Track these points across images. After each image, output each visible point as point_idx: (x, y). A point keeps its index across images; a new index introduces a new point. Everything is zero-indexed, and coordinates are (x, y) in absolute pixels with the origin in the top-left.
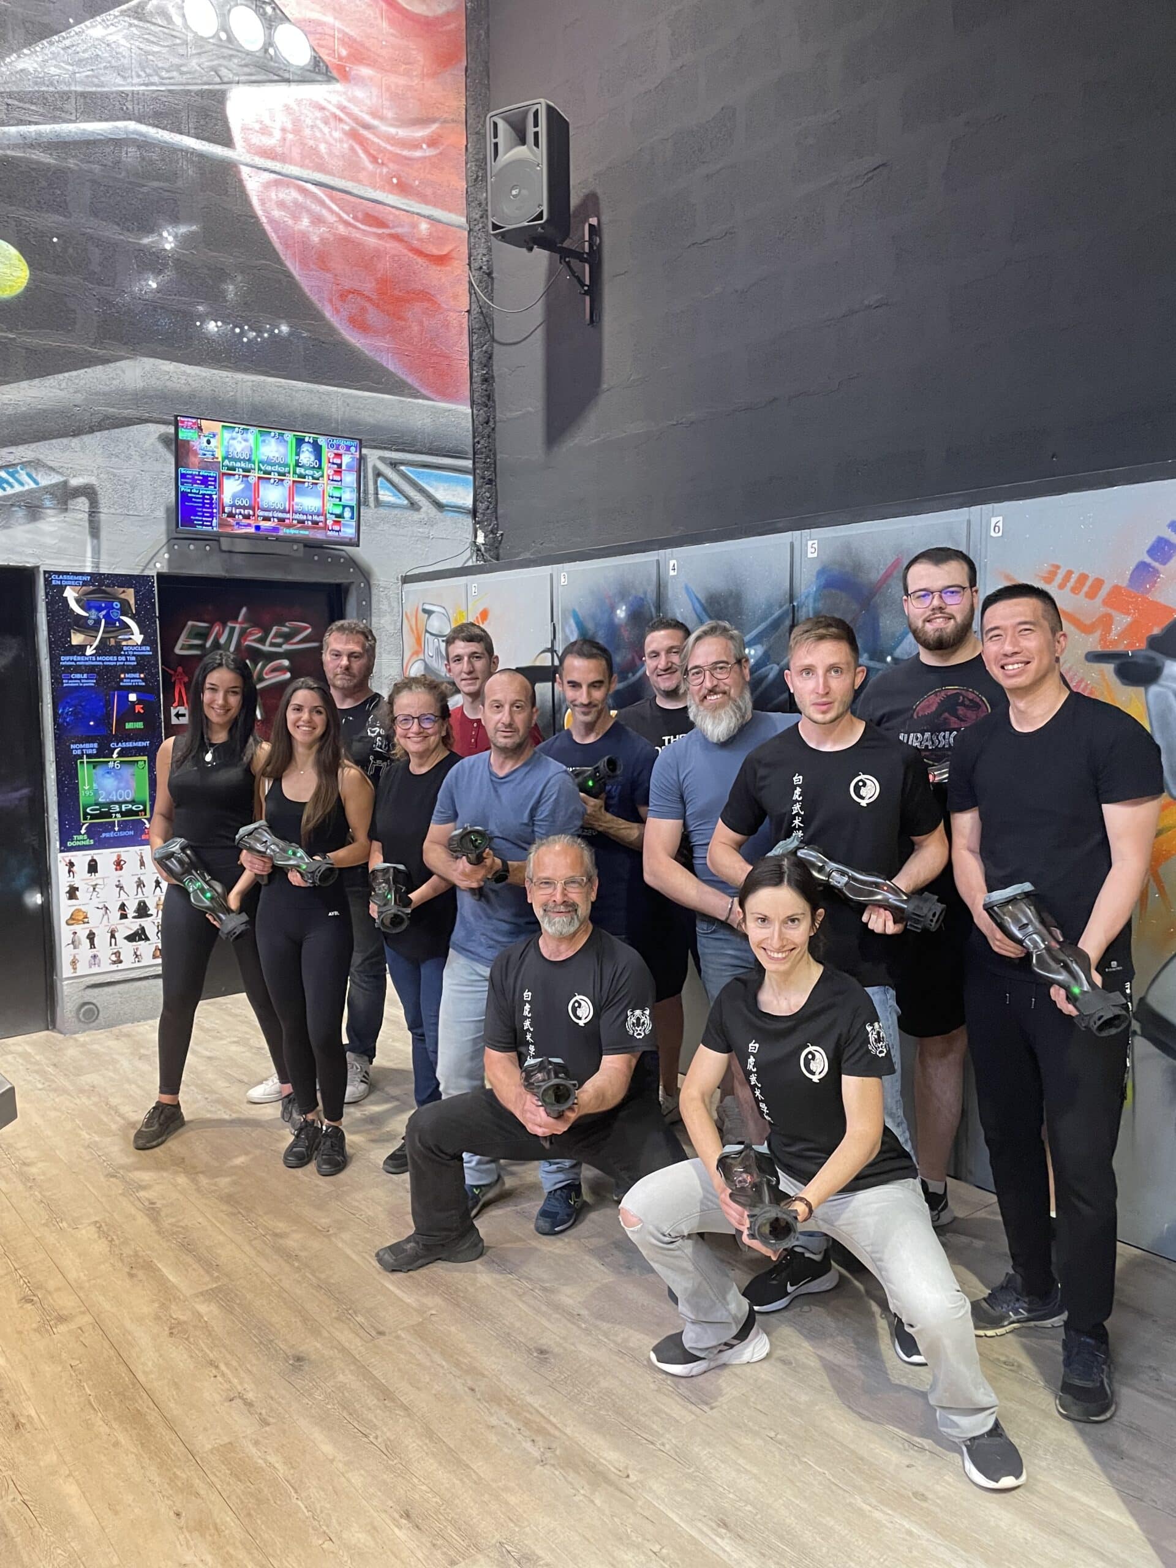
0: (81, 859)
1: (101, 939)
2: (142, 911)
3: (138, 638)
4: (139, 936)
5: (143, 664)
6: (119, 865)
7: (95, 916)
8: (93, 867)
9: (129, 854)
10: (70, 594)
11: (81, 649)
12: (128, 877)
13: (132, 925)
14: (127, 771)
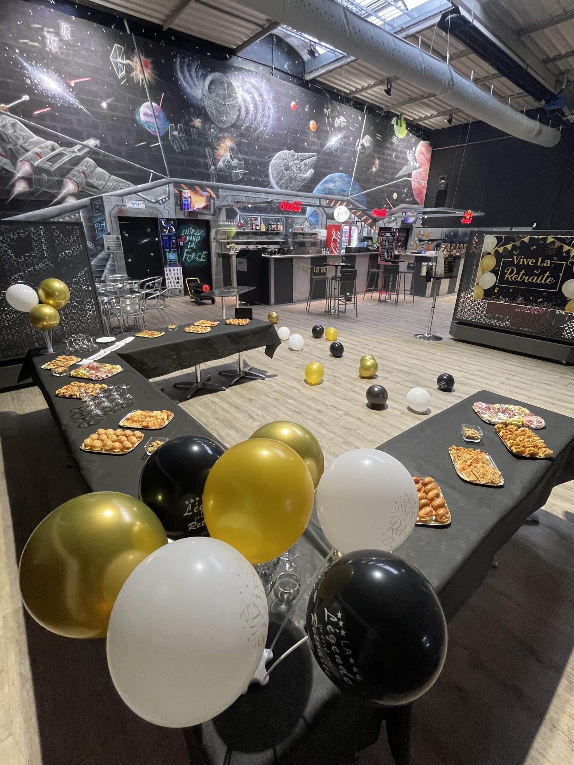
0: (168, 269)
1: (172, 282)
2: (178, 278)
3: (174, 230)
4: (178, 283)
5: (175, 235)
6: (174, 270)
7: (171, 279)
8: (170, 270)
9: (175, 268)
10: (163, 222)
11: (165, 232)
12: (176, 272)
13: (177, 281)
14: (174, 254)
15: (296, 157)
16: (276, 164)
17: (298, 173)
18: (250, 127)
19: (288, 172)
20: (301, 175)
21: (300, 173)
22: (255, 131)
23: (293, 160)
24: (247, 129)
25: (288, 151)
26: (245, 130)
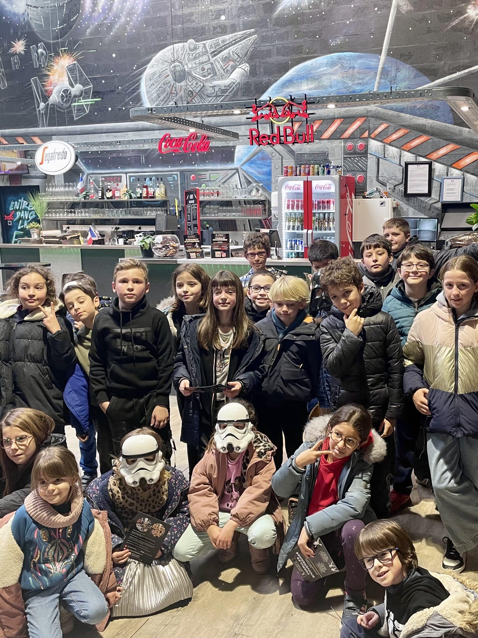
15: (200, 49)
16: (154, 74)
17: (206, 81)
18: (101, 25)
19: (183, 83)
20: (216, 83)
21: (213, 79)
22: (110, 28)
23: (194, 59)
24: (96, 31)
25: (181, 45)
26: (91, 34)
